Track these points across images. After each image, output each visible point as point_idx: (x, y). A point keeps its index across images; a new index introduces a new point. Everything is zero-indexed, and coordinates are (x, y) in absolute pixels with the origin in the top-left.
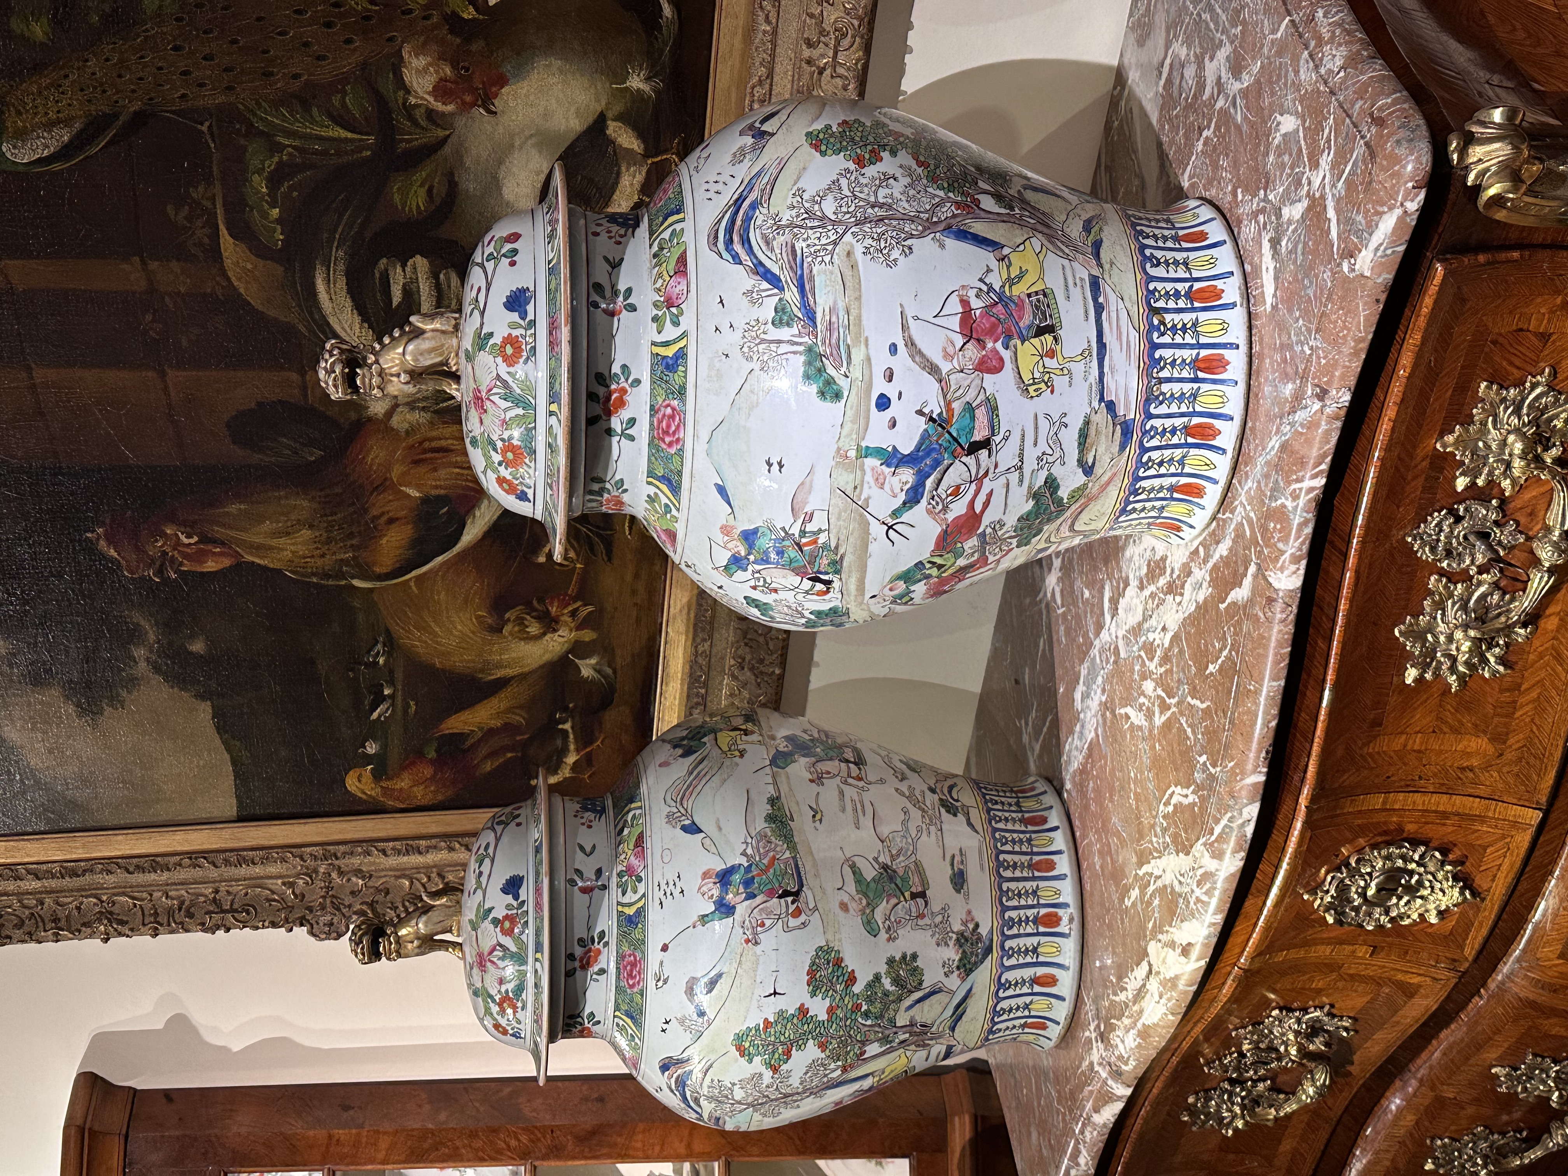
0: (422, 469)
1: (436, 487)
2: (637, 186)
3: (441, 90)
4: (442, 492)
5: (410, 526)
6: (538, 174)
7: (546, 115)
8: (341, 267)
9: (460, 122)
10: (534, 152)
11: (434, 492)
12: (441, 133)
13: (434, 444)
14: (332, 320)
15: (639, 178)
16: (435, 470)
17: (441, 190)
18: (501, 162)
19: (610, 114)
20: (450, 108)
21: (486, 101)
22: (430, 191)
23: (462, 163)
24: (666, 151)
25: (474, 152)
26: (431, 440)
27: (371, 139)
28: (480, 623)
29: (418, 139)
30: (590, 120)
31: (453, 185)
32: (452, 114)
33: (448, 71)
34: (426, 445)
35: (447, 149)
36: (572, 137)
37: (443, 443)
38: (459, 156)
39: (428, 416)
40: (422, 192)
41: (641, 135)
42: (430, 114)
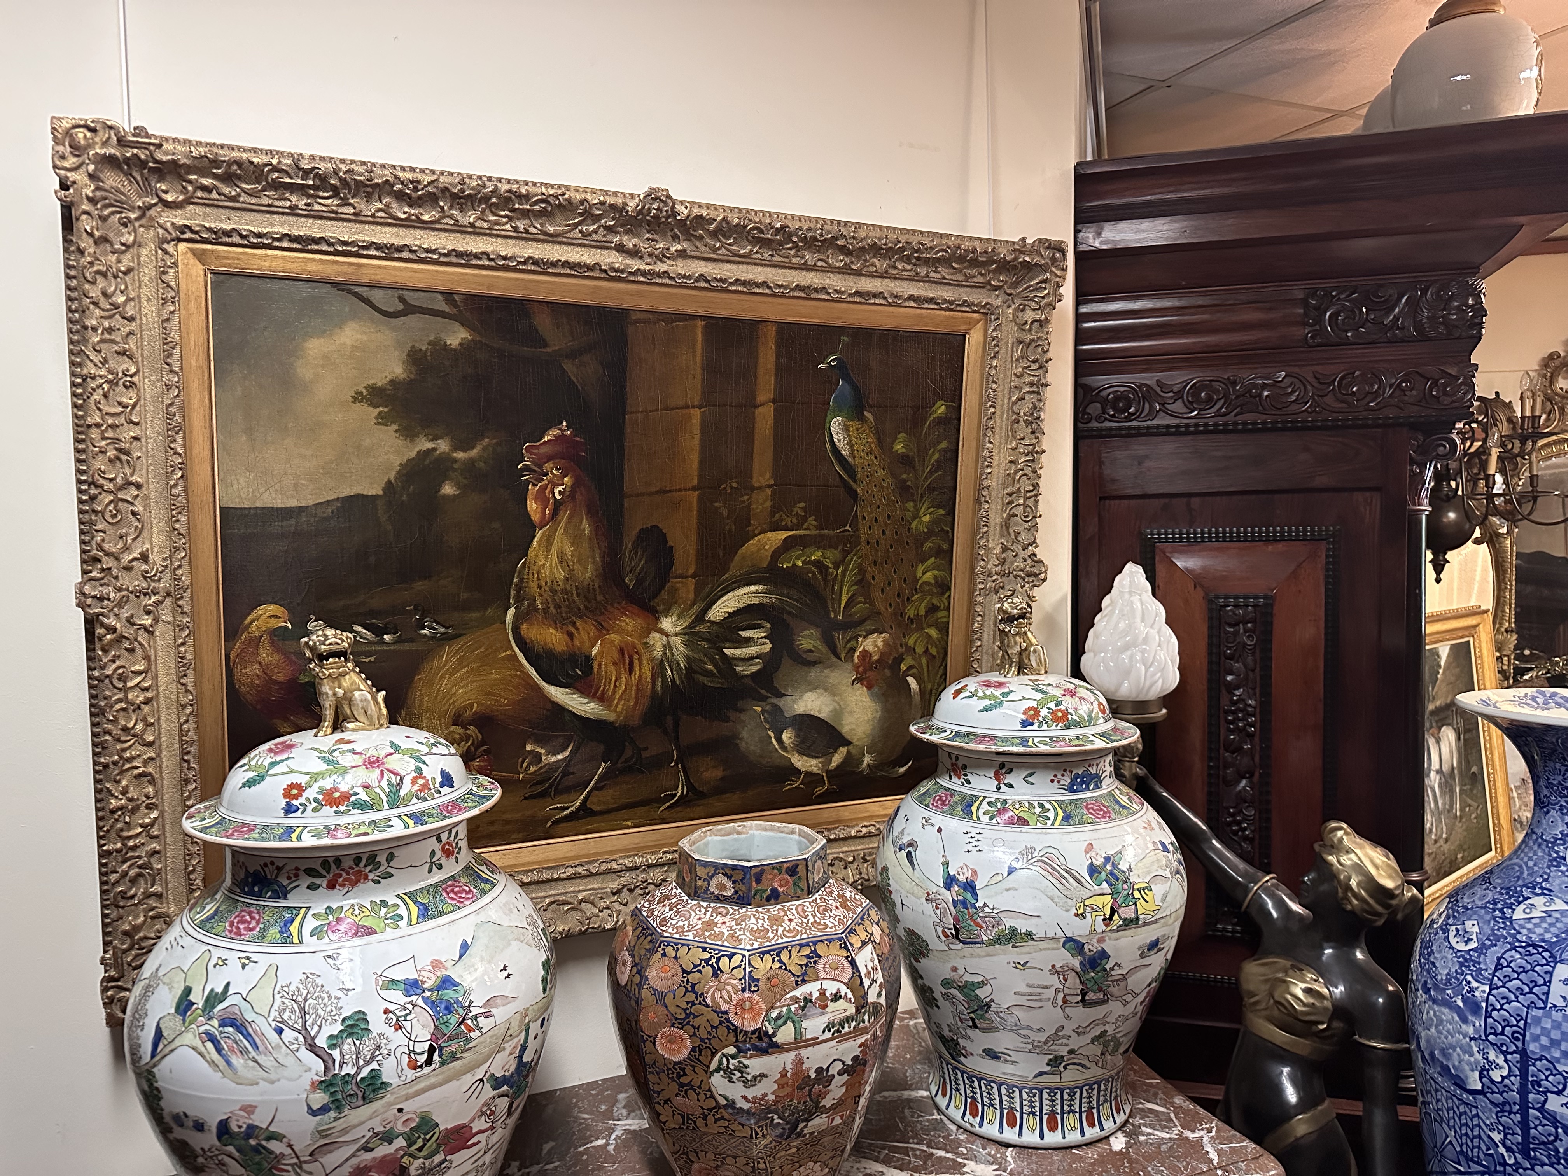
0: (616, 655)
1: (600, 665)
2: (810, 769)
3: (865, 654)
4: (595, 670)
5: (565, 649)
6: (819, 712)
7: (851, 713)
8: (765, 601)
9: (849, 666)
10: (831, 708)
11: (595, 664)
12: (843, 656)
13: (636, 662)
14: (730, 595)
15: (815, 770)
16: (615, 664)
17: (811, 657)
18: (826, 690)
19: (851, 747)
20: (856, 660)
21: (859, 680)
22: (811, 651)
23: (826, 668)
24: (829, 782)
25: (832, 674)
26: (640, 660)
27: (840, 618)
28: (465, 708)
29: (840, 644)
30: (848, 737)
31: (813, 664)
32: (853, 660)
33: (876, 658)
34: (636, 657)
35: (834, 659)
36: (839, 728)
37: (637, 668)
38: (830, 666)
39: (659, 656)
40: (810, 647)
41: (838, 766)
42: (853, 650)
